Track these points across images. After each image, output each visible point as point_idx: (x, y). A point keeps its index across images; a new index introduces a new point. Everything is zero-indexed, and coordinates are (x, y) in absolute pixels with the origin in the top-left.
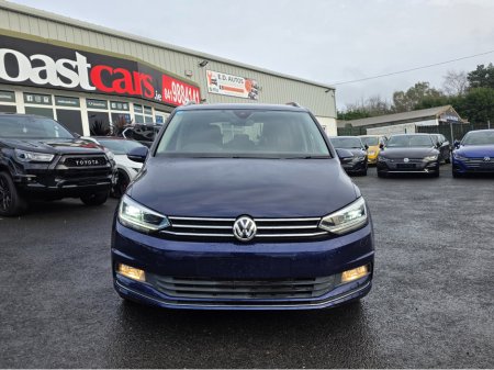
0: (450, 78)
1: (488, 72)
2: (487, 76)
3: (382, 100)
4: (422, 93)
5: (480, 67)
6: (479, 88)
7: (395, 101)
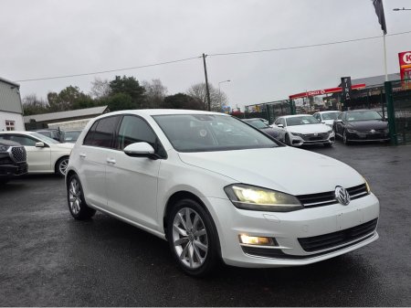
0: (98, 84)
1: (124, 82)
2: (123, 85)
3: (38, 99)
4: (72, 96)
5: (118, 78)
6: (120, 93)
7: (49, 100)
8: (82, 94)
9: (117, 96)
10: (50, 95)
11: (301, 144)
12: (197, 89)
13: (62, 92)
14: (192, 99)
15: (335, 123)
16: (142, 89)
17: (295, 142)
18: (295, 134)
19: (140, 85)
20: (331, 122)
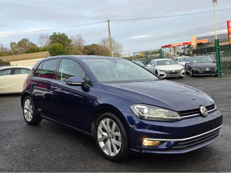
0: (42, 37)
1: (58, 36)
2: (58, 38)
3: (4, 46)
4: (25, 44)
5: (55, 33)
6: (56, 43)
7: (11, 47)
8: (32, 43)
9: (54, 45)
10: (12, 44)
11: (165, 76)
12: (104, 41)
13: (19, 42)
14: (101, 47)
15: (186, 64)
16: (70, 41)
17: (161, 75)
18: (161, 71)
19: (69, 38)
20: (184, 63)
